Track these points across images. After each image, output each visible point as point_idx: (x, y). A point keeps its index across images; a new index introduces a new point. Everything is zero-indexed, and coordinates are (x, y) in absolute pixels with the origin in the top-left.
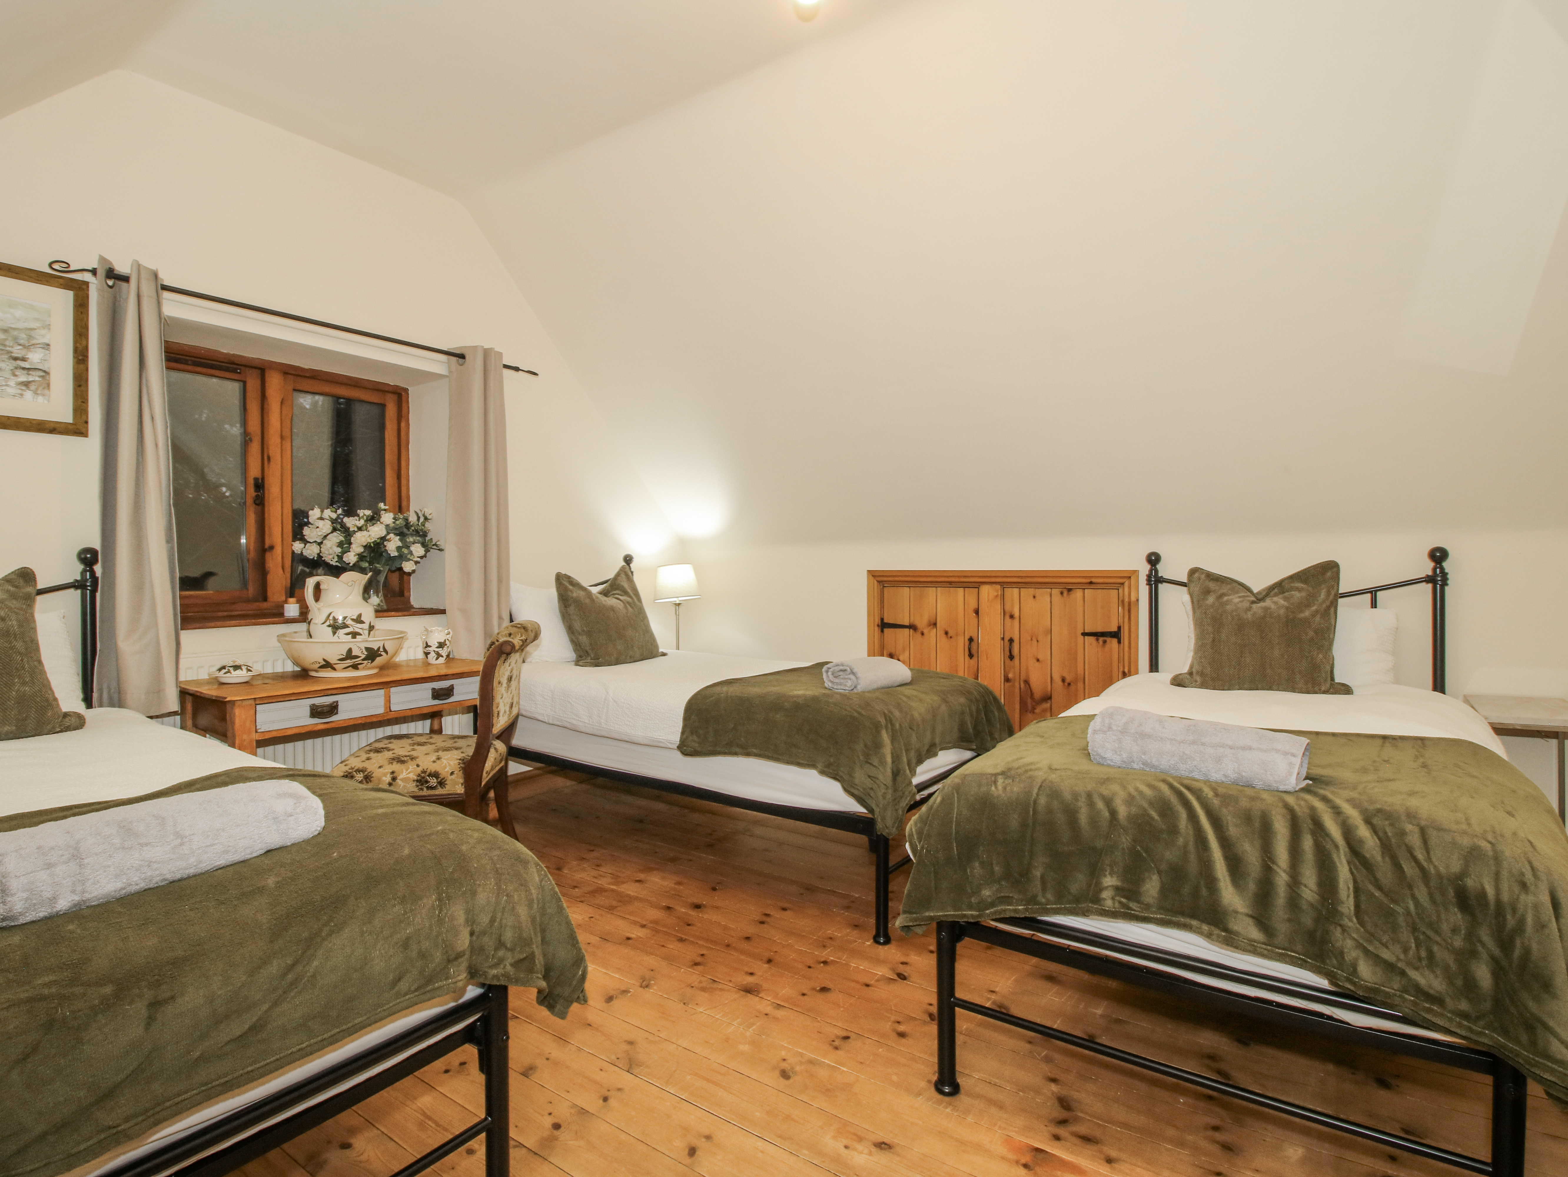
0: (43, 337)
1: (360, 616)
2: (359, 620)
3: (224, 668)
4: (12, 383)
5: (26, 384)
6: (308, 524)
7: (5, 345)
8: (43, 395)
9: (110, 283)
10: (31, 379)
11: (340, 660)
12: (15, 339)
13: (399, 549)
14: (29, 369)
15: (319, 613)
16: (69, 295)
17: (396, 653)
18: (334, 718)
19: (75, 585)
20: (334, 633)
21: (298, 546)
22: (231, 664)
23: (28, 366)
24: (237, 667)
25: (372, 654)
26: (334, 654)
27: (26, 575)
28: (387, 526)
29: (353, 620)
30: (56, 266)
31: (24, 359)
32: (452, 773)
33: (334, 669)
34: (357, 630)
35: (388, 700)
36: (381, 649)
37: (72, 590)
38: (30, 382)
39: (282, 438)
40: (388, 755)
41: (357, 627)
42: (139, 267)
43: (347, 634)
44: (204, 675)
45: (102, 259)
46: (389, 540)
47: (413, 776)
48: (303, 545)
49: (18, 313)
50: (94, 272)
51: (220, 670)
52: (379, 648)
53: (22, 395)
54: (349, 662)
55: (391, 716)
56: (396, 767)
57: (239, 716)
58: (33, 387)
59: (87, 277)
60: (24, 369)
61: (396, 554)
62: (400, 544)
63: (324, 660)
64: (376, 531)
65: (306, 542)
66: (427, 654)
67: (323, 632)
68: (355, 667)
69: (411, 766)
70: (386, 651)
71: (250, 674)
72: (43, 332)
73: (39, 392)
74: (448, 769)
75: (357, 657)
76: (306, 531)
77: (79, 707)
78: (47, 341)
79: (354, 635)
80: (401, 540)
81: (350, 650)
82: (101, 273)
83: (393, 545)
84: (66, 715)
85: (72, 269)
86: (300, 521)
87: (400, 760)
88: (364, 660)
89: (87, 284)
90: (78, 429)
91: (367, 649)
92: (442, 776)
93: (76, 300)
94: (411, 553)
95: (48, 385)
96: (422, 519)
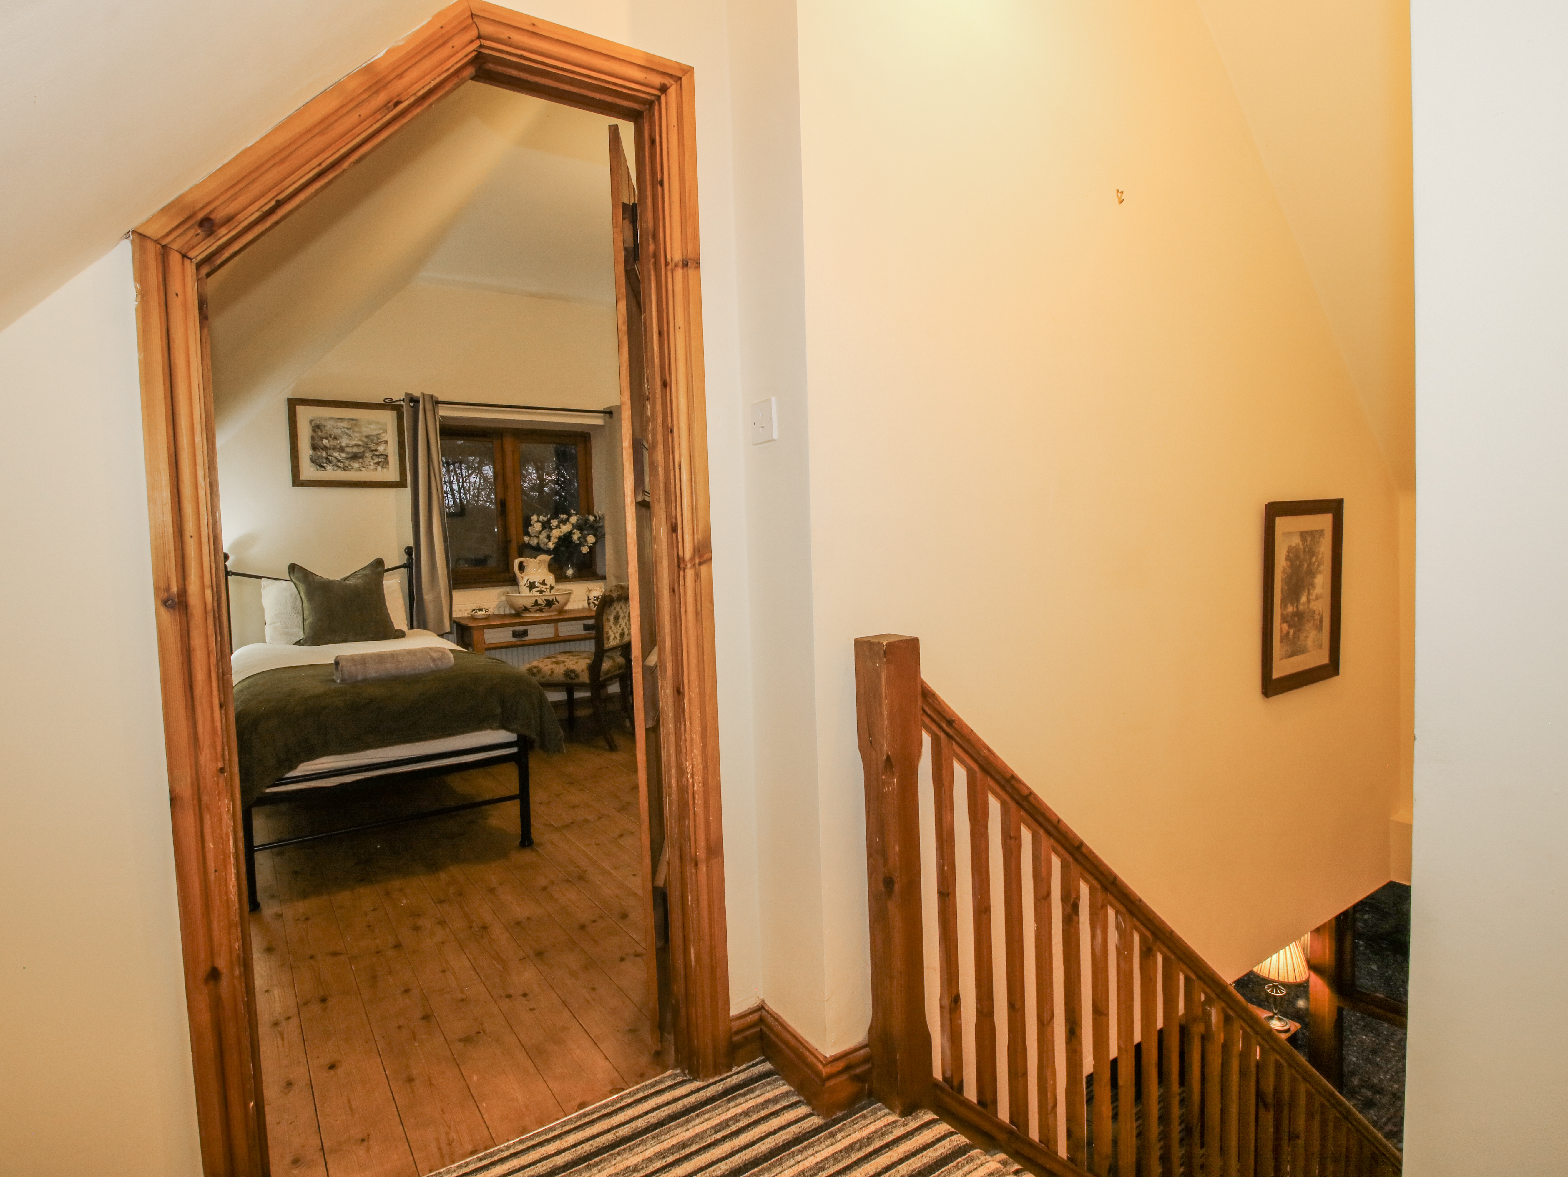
0: (385, 437)
1: (544, 581)
2: (543, 583)
3: (474, 610)
4: (372, 464)
5: (378, 463)
6: (530, 525)
7: (367, 444)
8: (386, 468)
9: (412, 404)
10: (380, 460)
11: (532, 606)
12: (372, 441)
13: (579, 539)
14: (379, 455)
15: (524, 579)
16: (394, 413)
17: (565, 604)
18: (526, 638)
19: (404, 566)
20: (530, 591)
21: (526, 539)
22: (479, 608)
23: (378, 454)
24: (480, 610)
25: (549, 603)
26: (529, 603)
27: (379, 562)
28: (573, 524)
29: (540, 583)
30: (387, 401)
31: (376, 450)
32: (583, 671)
33: (530, 612)
34: (543, 589)
35: (557, 630)
36: (554, 600)
37: (403, 569)
38: (380, 462)
39: (514, 473)
40: (554, 660)
41: (543, 587)
42: (423, 395)
43: (537, 591)
44: (465, 615)
45: (407, 394)
46: (574, 534)
47: (562, 671)
48: (529, 538)
49: (372, 427)
50: (403, 400)
51: (472, 611)
52: (553, 599)
53: (376, 469)
54: (537, 608)
55: (558, 639)
56: (554, 666)
57: (476, 635)
58: (381, 464)
59: (402, 403)
60: (377, 455)
61: (578, 542)
62: (580, 535)
63: (524, 606)
64: (566, 528)
65: (530, 536)
66: (589, 604)
67: (525, 591)
68: (541, 610)
69: (561, 666)
70: (557, 601)
71: (487, 613)
72: (384, 435)
73: (384, 466)
74: (581, 669)
75: (541, 605)
76: (530, 529)
77: (405, 628)
78: (386, 439)
79: (541, 592)
80: (580, 533)
81: (536, 601)
82: (407, 400)
83: (576, 536)
84: (397, 631)
85: (394, 400)
86: (527, 523)
87: (557, 663)
88: (545, 606)
89: (402, 406)
90: (401, 484)
91: (545, 600)
92: (577, 672)
93: (398, 414)
94: (586, 541)
95: (388, 463)
96: (598, 519)
